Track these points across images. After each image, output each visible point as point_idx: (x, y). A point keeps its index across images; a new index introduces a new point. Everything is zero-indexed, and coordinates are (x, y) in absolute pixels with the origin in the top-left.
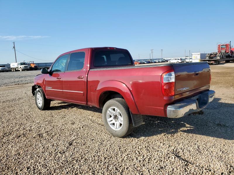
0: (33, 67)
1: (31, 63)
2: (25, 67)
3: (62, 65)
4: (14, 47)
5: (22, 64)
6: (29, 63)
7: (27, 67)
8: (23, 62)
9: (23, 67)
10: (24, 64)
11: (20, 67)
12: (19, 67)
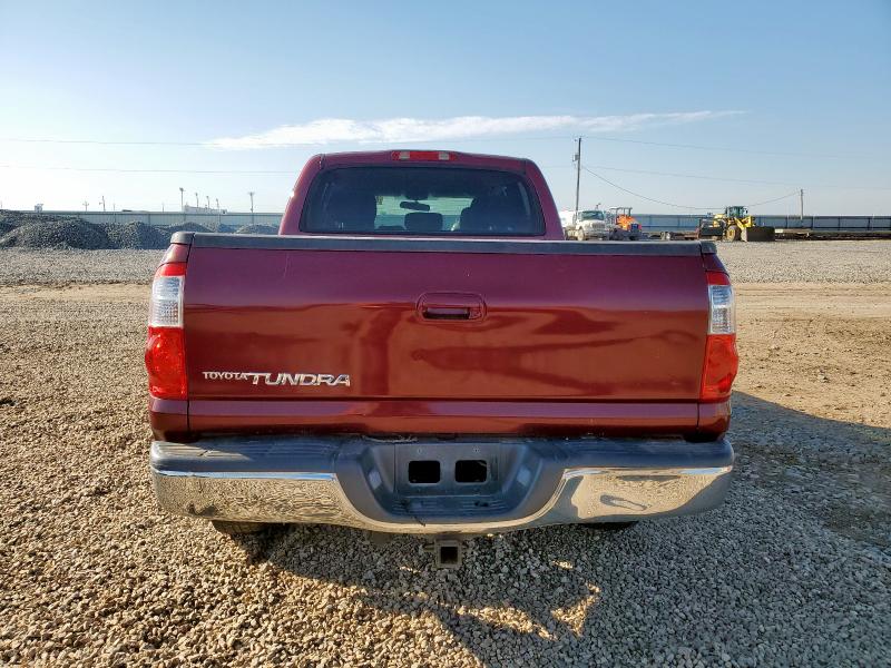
0: (625, 227)
1: (620, 212)
2: (594, 226)
3: (740, 225)
4: (578, 157)
5: (588, 215)
6: (614, 212)
7: (603, 226)
8: (593, 209)
9: (588, 227)
10: (595, 215)
11: (581, 228)
12: (577, 228)
